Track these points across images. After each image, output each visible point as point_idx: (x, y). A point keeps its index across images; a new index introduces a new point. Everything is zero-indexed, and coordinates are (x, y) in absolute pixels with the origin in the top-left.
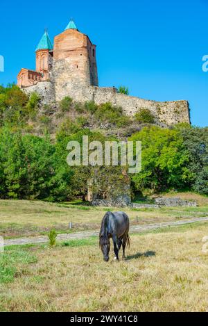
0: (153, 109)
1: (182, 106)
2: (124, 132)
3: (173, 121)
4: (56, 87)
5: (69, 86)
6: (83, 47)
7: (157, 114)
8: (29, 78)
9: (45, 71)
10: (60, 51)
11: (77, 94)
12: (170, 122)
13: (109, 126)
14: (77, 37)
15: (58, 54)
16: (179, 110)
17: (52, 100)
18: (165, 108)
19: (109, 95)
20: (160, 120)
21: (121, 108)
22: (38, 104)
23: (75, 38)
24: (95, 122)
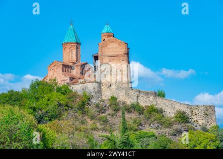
0: (188, 111)
1: (210, 110)
2: (171, 132)
3: (204, 121)
4: (102, 87)
5: (113, 87)
6: (125, 54)
7: (190, 115)
8: (63, 71)
9: (74, 63)
10: (105, 56)
11: (121, 94)
12: (201, 122)
13: (158, 126)
14: (119, 45)
15: (103, 59)
16: (208, 113)
17: (100, 99)
18: (197, 111)
19: (151, 98)
20: (193, 120)
21: (161, 109)
22: (88, 102)
23: (117, 46)
24: (146, 123)
